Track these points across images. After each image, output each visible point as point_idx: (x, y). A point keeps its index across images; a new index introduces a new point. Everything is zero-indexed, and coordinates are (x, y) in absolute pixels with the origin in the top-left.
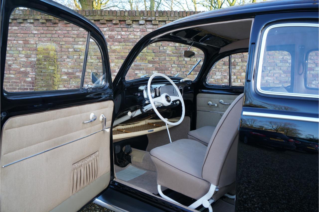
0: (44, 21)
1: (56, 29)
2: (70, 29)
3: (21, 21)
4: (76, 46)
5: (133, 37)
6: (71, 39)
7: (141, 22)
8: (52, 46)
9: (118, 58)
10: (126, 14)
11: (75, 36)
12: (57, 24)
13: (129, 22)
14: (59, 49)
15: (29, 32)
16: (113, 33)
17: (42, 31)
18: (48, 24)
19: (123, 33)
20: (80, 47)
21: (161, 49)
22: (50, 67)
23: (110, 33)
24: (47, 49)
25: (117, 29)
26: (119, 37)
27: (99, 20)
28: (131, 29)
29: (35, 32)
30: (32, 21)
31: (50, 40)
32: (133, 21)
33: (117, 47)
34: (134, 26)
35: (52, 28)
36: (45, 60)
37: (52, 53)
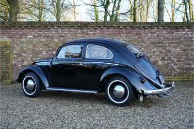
0: (4, 27)
1: (11, 31)
5: (51, 34)
6: (18, 36)
7: (55, 27)
8: (8, 40)
9: (44, 46)
10: (48, 23)
13: (49, 27)
14: (12, 41)
16: (41, 33)
17: (3, 33)
18: (6, 29)
19: (46, 33)
20: (23, 40)
21: (66, 40)
22: (8, 51)
23: (39, 33)
24: (6, 42)
25: (43, 31)
26: (44, 35)
27: (33, 27)
28: (50, 31)
31: (7, 37)
32: (51, 27)
33: (43, 40)
34: (52, 29)
35: (8, 31)
36: (5, 47)
37: (8, 44)
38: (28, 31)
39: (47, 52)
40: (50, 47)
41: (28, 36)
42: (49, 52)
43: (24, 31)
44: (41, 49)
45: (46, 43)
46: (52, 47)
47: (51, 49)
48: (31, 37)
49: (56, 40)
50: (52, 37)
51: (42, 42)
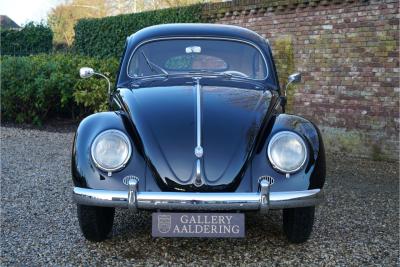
0: (282, 8)
1: (294, 15)
2: (306, 14)
3: (262, 10)
4: (311, 37)
5: (370, 18)
6: (306, 28)
8: (288, 38)
9: (353, 51)
11: (310, 23)
12: (293, 9)
14: (295, 41)
15: (270, 22)
16: (349, 15)
17: (282, 21)
18: (285, 11)
19: (359, 14)
20: (315, 37)
23: (345, 15)
24: (283, 43)
25: (353, 9)
26: (356, 20)
28: (368, 8)
29: (275, 22)
30: (271, 9)
31: (288, 32)
33: (353, 35)
35: (289, 16)
36: (280, 57)
37: (287, 47)
38: (324, 13)
39: (360, 70)
40: (368, 55)
41: (325, 27)
42: (364, 69)
43: (317, 13)
44: (347, 60)
45: (359, 44)
46: (372, 55)
47: (369, 59)
48: (330, 27)
49: (381, 34)
50: (373, 27)
51: (349, 41)
